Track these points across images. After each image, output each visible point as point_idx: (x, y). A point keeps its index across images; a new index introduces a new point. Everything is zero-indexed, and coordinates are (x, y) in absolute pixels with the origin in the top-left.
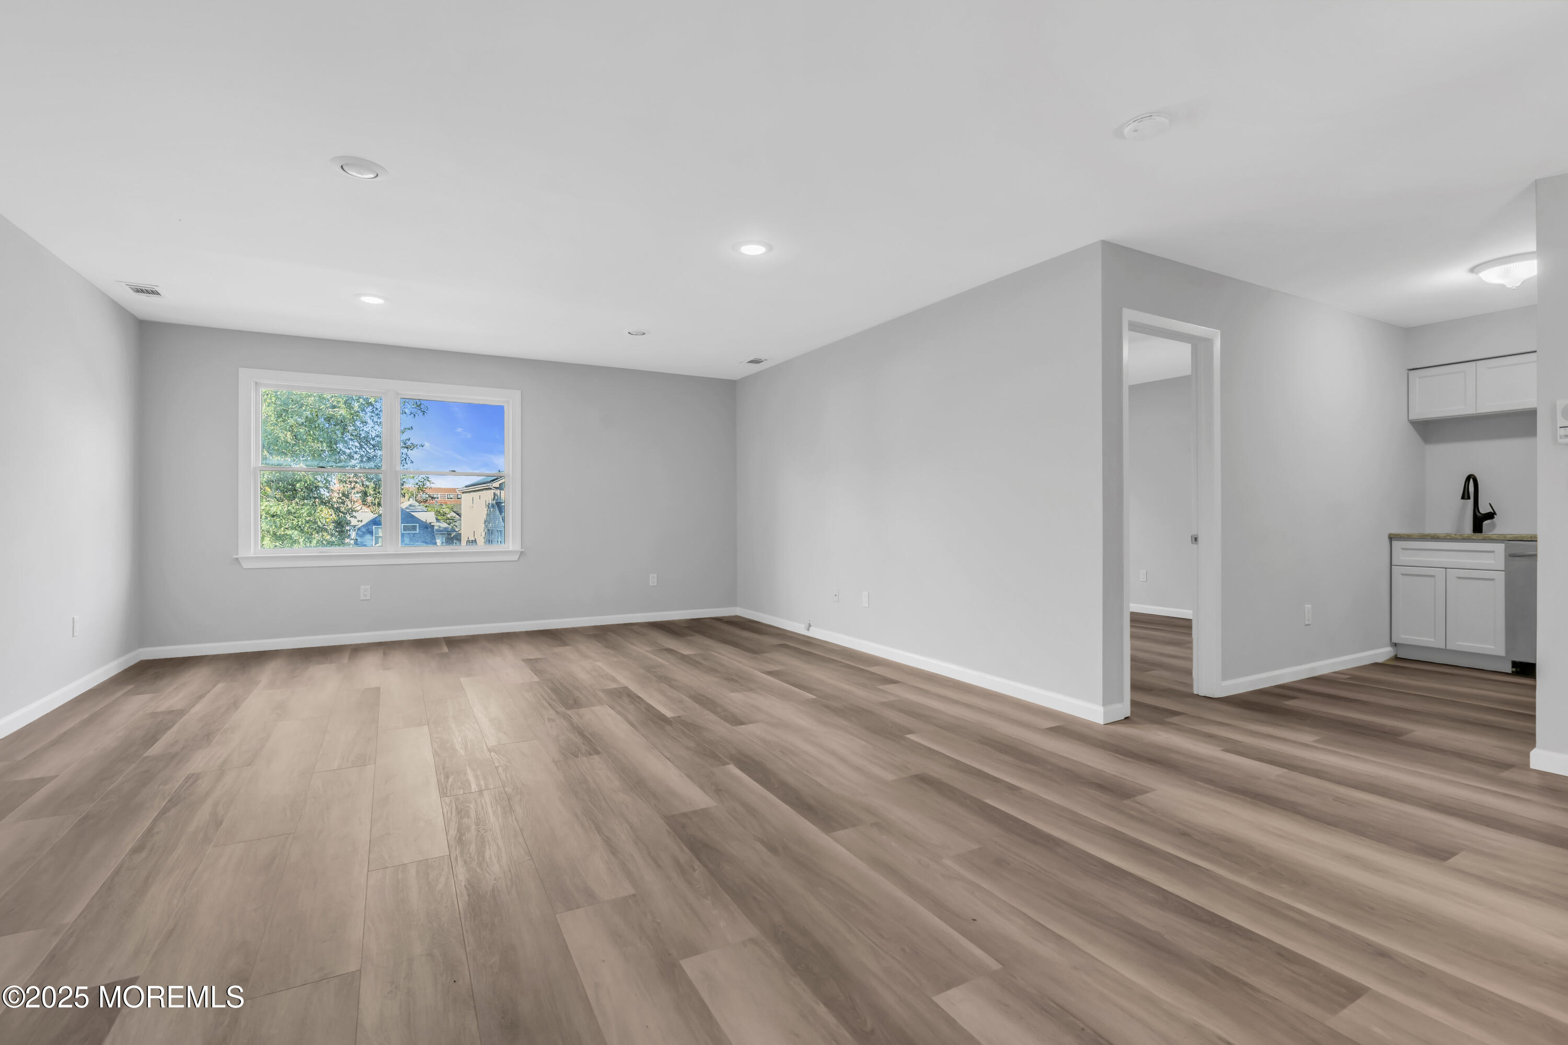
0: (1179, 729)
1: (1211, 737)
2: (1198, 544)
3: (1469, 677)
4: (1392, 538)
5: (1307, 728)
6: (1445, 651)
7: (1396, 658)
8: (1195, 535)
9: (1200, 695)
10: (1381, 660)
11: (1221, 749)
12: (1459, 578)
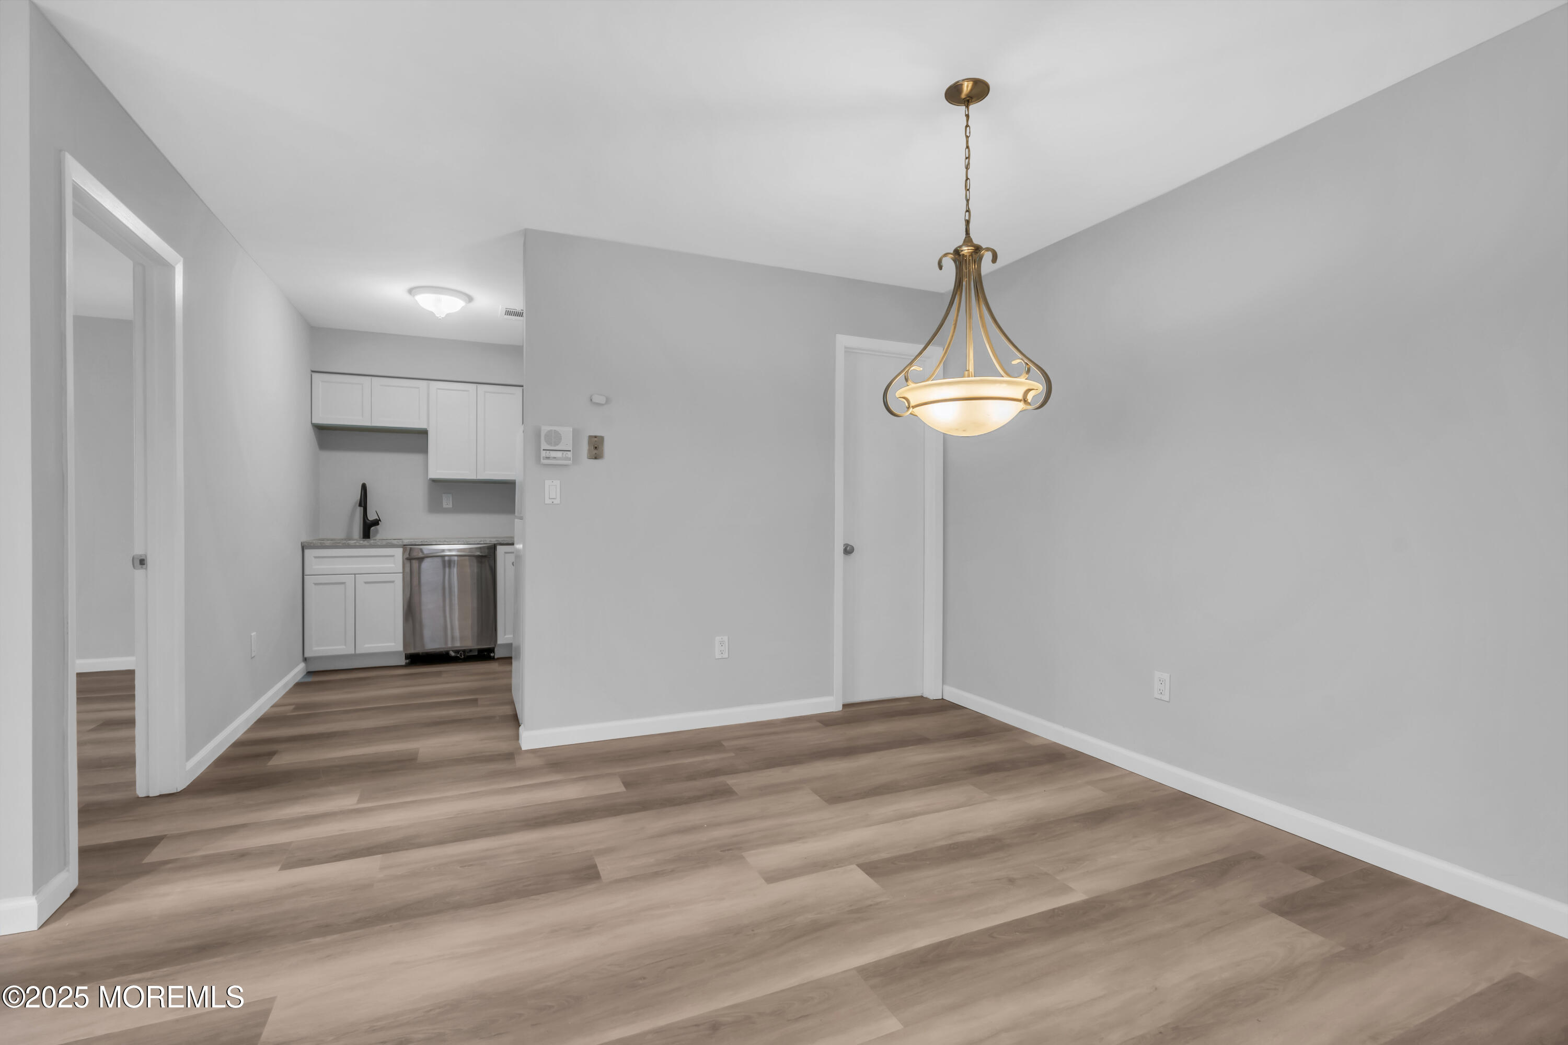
0: (184, 867)
1: (242, 857)
2: (146, 569)
3: (393, 676)
4: (303, 548)
5: (332, 789)
6: (355, 656)
7: (310, 673)
8: (141, 556)
9: (151, 795)
10: (298, 679)
11: (279, 867)
12: (366, 583)
